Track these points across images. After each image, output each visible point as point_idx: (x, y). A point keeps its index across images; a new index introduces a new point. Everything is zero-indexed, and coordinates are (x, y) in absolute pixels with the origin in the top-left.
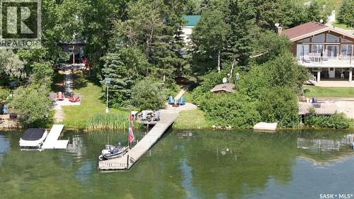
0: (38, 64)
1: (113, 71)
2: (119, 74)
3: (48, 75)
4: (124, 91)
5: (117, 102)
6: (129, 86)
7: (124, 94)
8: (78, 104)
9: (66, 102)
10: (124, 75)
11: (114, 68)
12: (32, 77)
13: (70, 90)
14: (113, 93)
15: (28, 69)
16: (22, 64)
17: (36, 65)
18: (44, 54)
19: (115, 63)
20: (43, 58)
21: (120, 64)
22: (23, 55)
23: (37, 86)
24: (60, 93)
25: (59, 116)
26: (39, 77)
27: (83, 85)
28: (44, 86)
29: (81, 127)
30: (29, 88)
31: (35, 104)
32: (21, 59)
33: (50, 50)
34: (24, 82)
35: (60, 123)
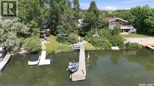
0: (35, 29)
1: (61, 31)
2: (63, 32)
3: (39, 33)
4: (65, 38)
5: (63, 41)
6: (67, 36)
7: (65, 39)
8: (49, 42)
9: (45, 42)
10: (65, 33)
11: (61, 30)
12: (33, 34)
13: (45, 38)
14: (62, 38)
15: (31, 31)
16: (28, 29)
17: (34, 29)
18: (37, 26)
19: (62, 29)
20: (36, 27)
21: (63, 29)
22: (28, 26)
23: (35, 37)
24: (43, 39)
25: (43, 47)
26: (35, 34)
27: (49, 36)
28: (37, 37)
29: (53, 51)
30: (31, 38)
31: (34, 44)
32: (28, 27)
33: (39, 24)
34: (29, 36)
35: (44, 50)
